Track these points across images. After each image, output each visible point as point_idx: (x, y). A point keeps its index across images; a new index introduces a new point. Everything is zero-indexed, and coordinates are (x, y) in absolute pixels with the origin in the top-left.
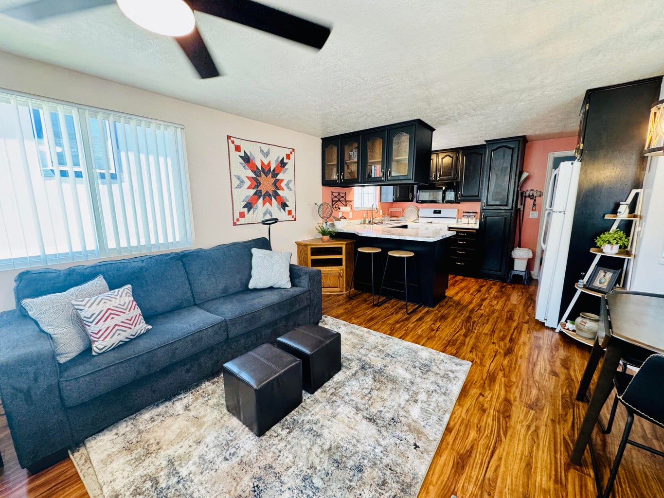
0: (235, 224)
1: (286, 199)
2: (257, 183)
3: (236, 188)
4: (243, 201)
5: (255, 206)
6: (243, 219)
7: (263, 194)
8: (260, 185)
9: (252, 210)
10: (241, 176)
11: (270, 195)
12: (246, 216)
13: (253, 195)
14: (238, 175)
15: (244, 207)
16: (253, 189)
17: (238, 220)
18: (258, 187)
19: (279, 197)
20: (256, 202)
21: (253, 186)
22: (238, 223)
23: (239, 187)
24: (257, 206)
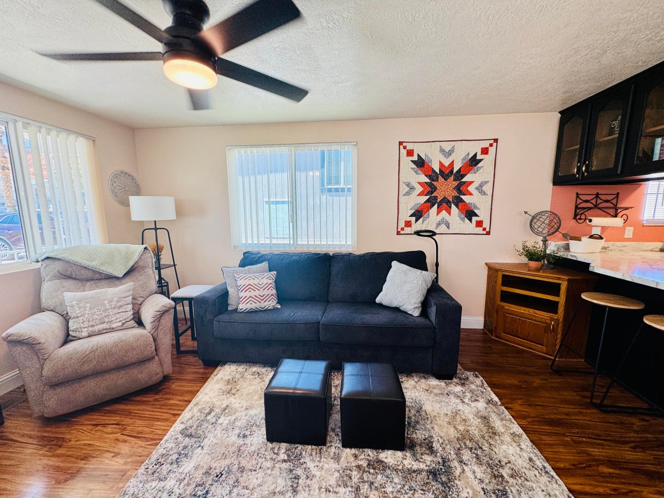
0: (398, 233)
1: (476, 207)
2: (432, 188)
3: (404, 195)
4: (411, 209)
5: (426, 215)
6: (409, 228)
7: (438, 201)
8: (435, 191)
9: (421, 219)
10: (410, 182)
11: (449, 201)
12: (412, 226)
13: (425, 202)
14: (408, 181)
15: (411, 216)
16: (426, 195)
17: (402, 229)
18: (432, 192)
19: (463, 203)
20: (428, 211)
21: (426, 192)
22: (402, 232)
23: (408, 194)
24: (429, 215)
